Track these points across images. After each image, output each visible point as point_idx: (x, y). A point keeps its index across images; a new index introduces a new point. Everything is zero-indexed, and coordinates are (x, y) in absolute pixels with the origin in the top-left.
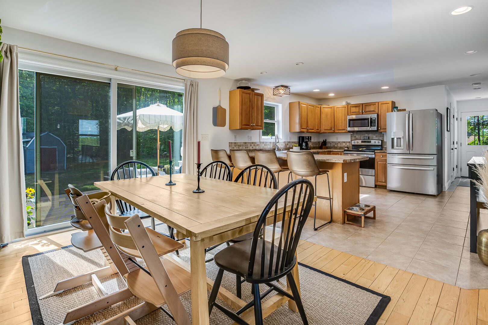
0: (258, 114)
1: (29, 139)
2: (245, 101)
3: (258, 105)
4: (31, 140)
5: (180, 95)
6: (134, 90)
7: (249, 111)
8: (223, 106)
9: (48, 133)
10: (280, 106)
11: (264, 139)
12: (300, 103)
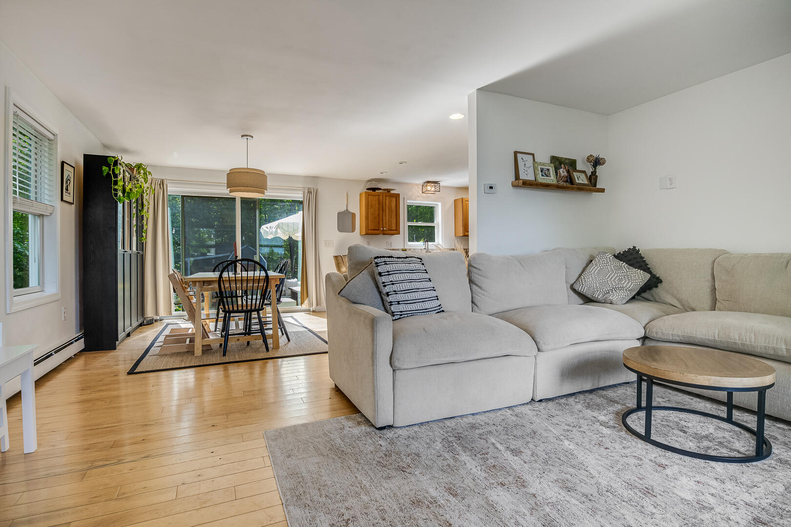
0: (391, 217)
1: (229, 254)
2: (371, 203)
3: (391, 207)
4: (231, 254)
5: (301, 203)
6: (257, 202)
7: (379, 214)
8: (351, 210)
9: (247, 247)
10: (440, 204)
11: (411, 246)
12: (464, 201)
